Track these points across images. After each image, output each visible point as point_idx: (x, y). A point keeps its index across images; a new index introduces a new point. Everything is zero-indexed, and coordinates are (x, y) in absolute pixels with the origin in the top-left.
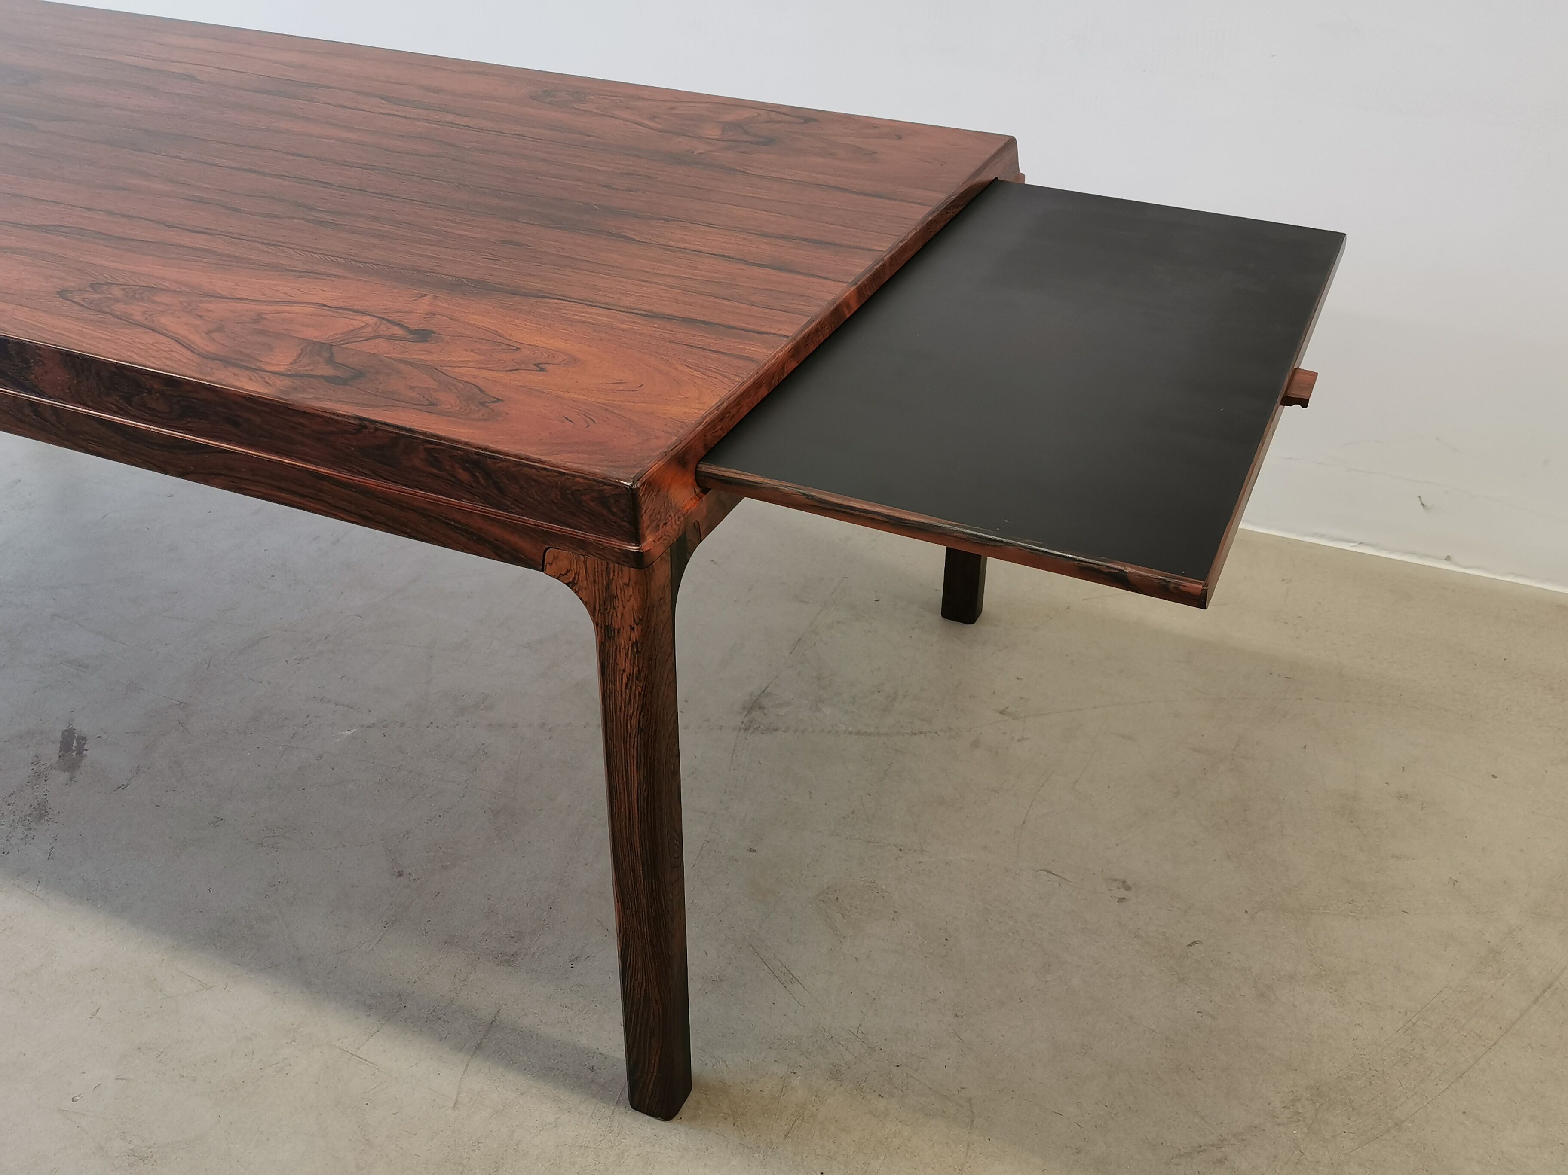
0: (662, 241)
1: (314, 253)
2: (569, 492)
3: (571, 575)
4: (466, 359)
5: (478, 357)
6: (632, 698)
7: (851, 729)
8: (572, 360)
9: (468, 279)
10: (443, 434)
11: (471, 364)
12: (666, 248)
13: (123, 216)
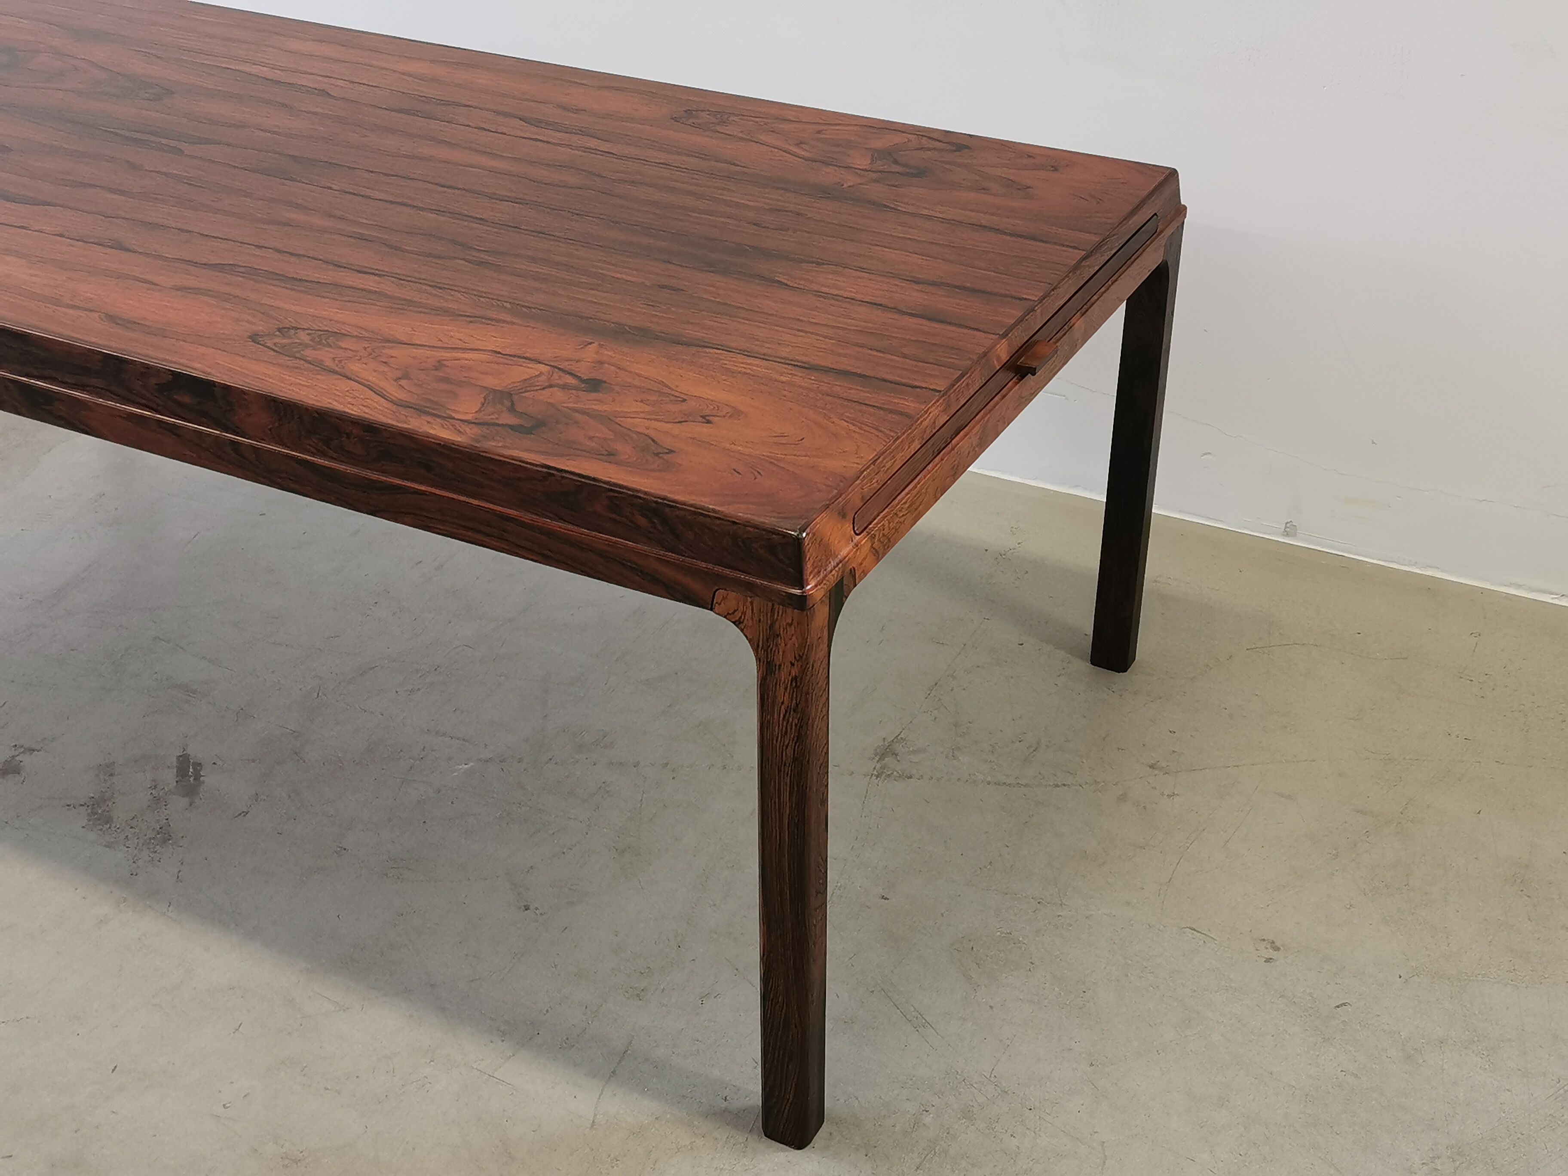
0: (815, 287)
1: (481, 297)
2: (739, 539)
3: (738, 615)
4: (638, 410)
5: (648, 408)
6: (789, 728)
7: (989, 779)
8: (736, 413)
9: (630, 327)
10: (625, 484)
11: (642, 415)
12: (818, 294)
13: (292, 254)
